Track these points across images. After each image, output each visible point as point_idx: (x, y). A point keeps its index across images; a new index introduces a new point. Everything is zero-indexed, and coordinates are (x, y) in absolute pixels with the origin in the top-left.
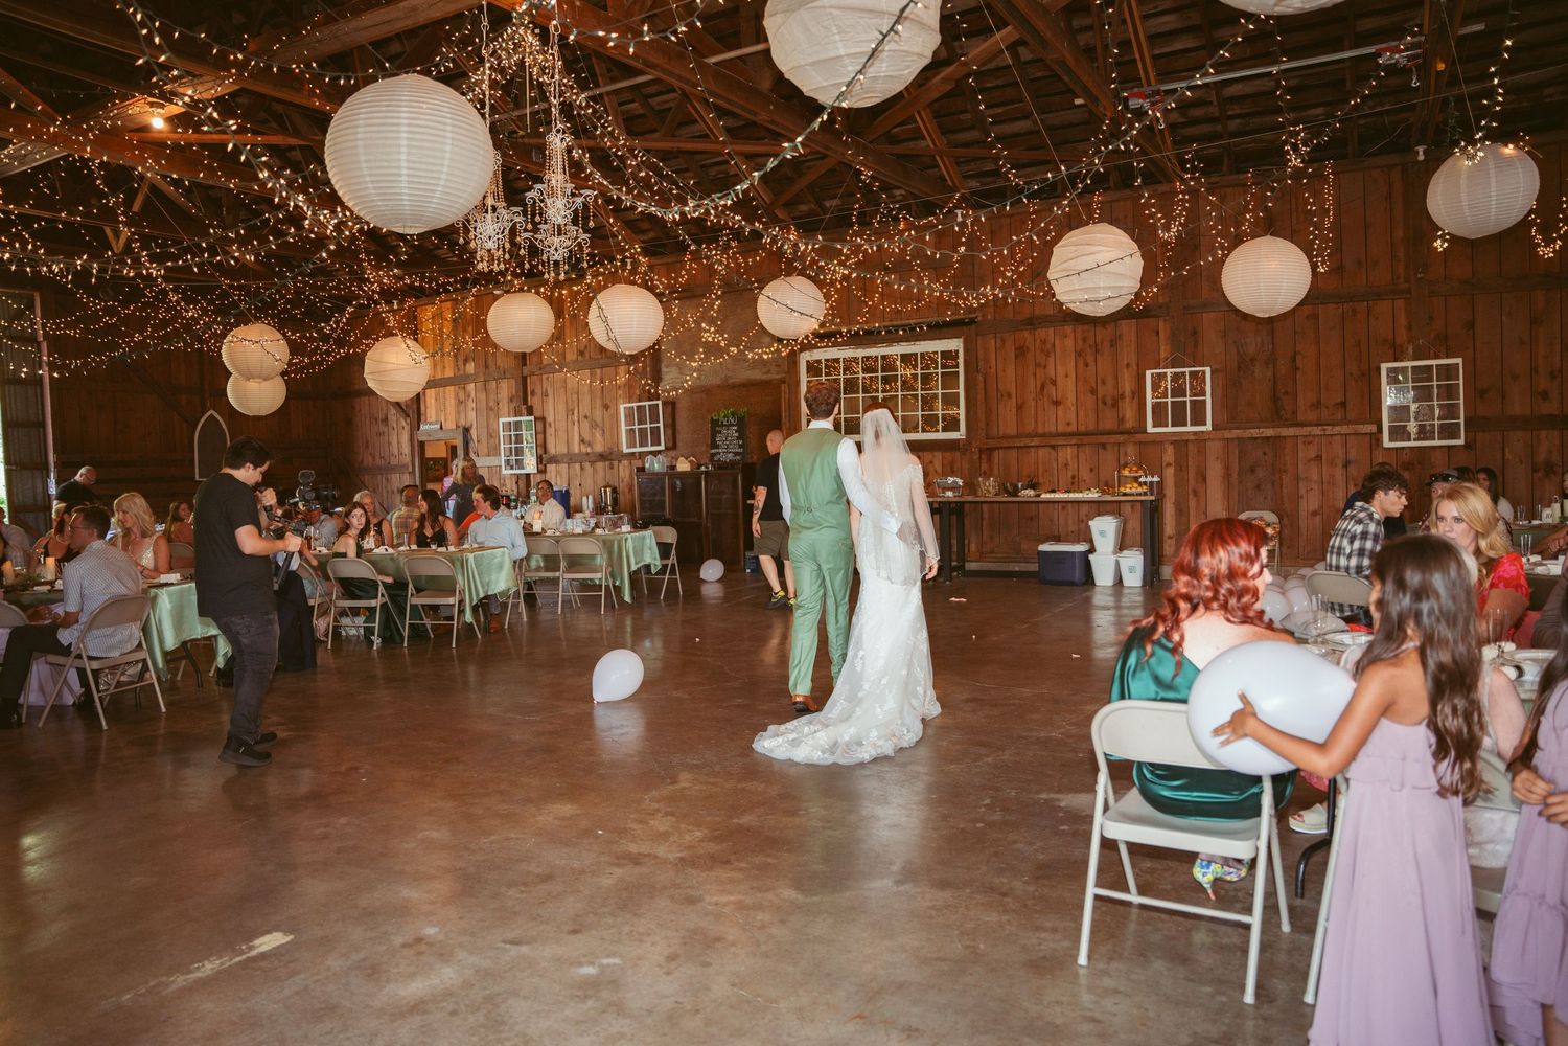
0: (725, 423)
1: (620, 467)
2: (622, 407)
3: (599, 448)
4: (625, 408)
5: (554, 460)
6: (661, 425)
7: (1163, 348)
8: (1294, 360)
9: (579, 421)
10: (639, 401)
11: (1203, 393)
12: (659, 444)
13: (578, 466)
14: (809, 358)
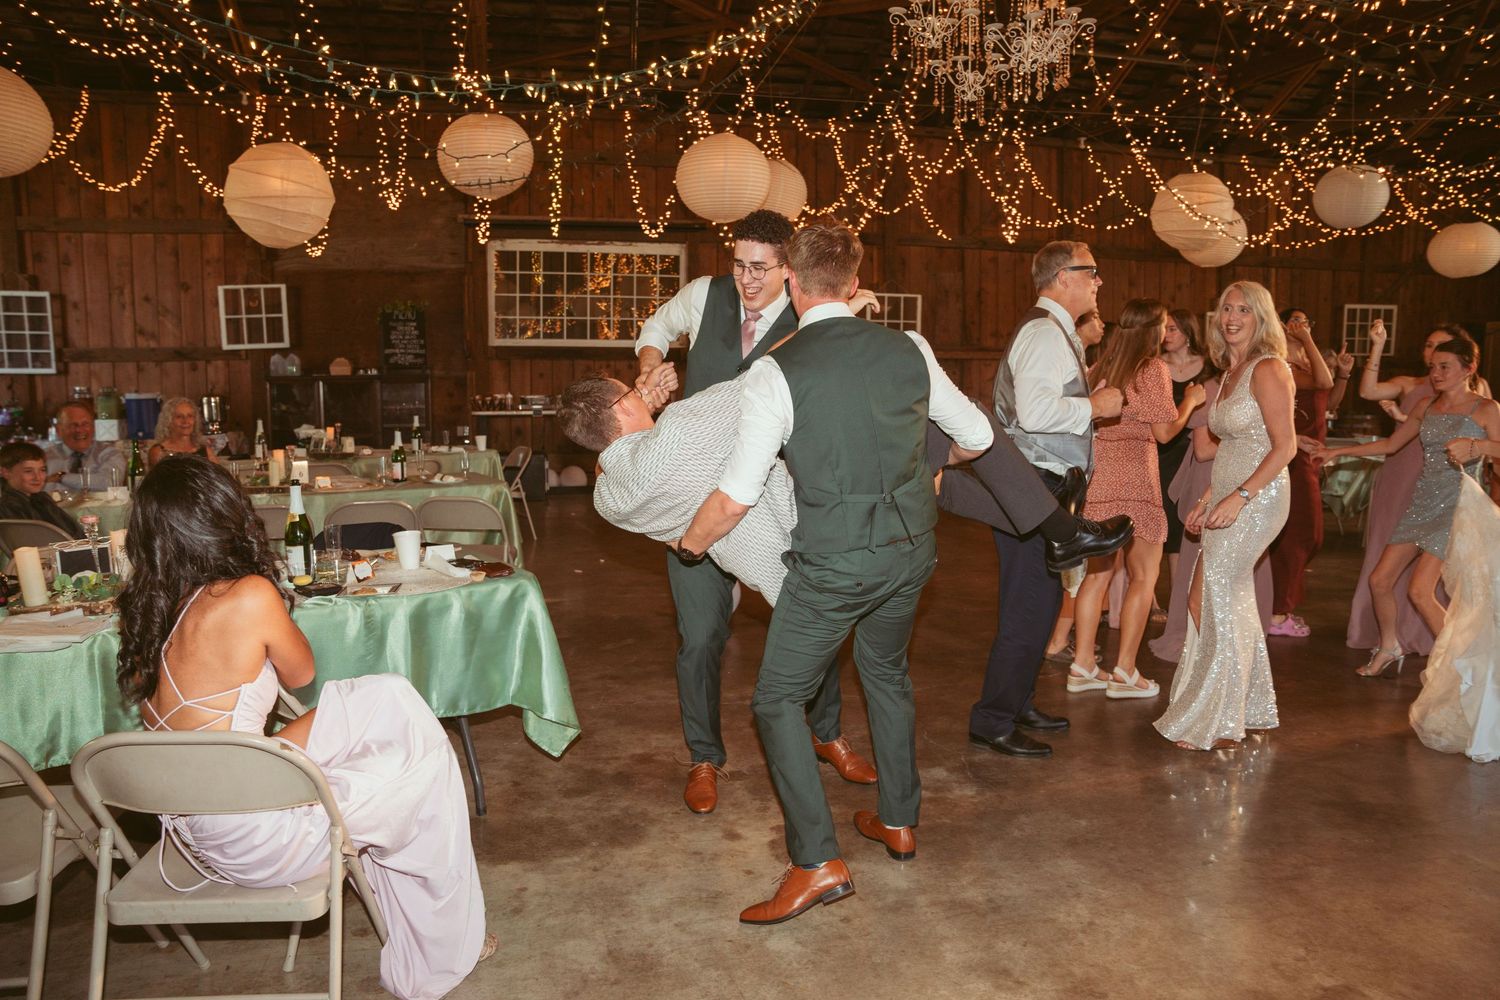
0: (401, 317)
1: (211, 369)
2: (221, 290)
3: (169, 342)
4: (226, 292)
5: (87, 356)
6: (285, 315)
7: (875, 273)
8: (979, 295)
9: (133, 303)
10: (247, 283)
11: (915, 318)
12: (281, 340)
13: (131, 367)
14: (500, 248)
